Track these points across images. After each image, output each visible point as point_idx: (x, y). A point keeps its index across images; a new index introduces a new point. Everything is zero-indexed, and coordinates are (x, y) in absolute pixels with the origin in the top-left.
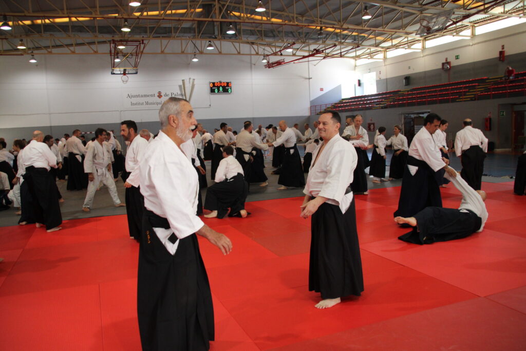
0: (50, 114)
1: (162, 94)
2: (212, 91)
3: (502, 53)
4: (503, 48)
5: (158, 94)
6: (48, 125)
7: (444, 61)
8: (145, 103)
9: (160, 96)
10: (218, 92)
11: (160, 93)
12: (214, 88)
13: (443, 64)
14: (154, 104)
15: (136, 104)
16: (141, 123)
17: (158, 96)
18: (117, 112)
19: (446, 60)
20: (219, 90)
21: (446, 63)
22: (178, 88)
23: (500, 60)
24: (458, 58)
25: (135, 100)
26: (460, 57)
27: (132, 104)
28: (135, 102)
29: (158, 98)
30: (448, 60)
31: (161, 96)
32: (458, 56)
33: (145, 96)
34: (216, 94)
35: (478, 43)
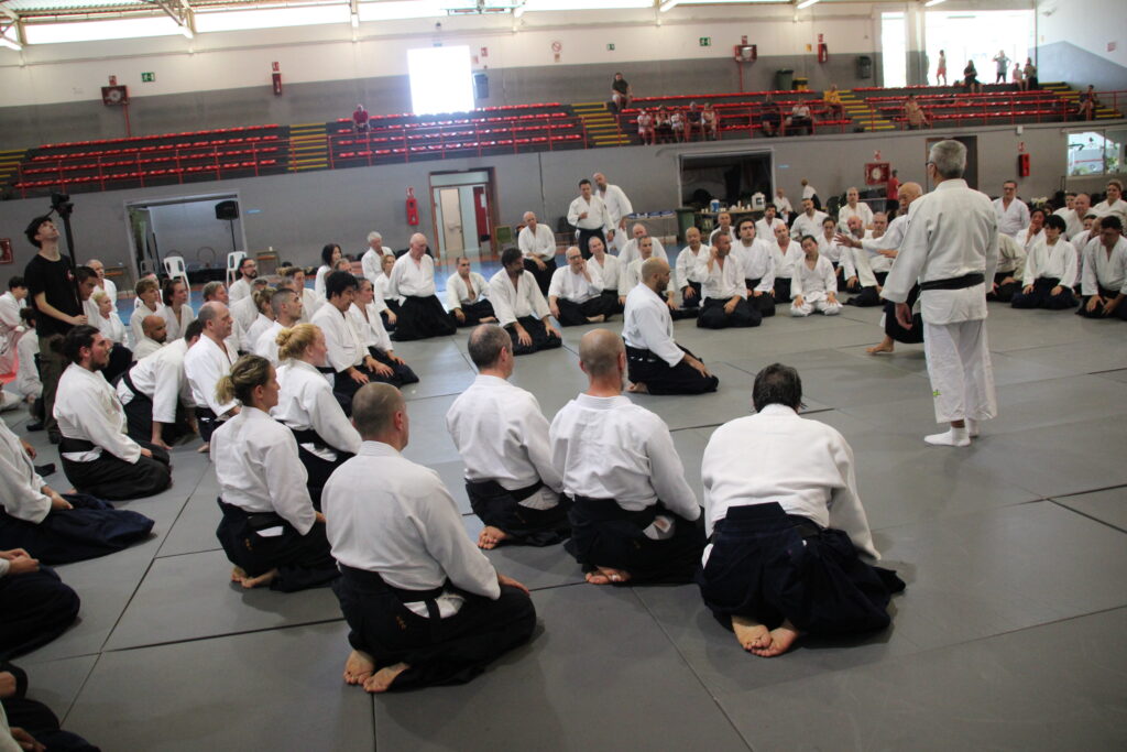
3: (276, 78)
4: (277, 69)
7: (108, 84)
13: (105, 91)
19: (113, 80)
21: (110, 89)
23: (276, 94)
24: (150, 80)
26: (158, 76)
30: (119, 83)
32: (149, 75)
35: (209, 51)
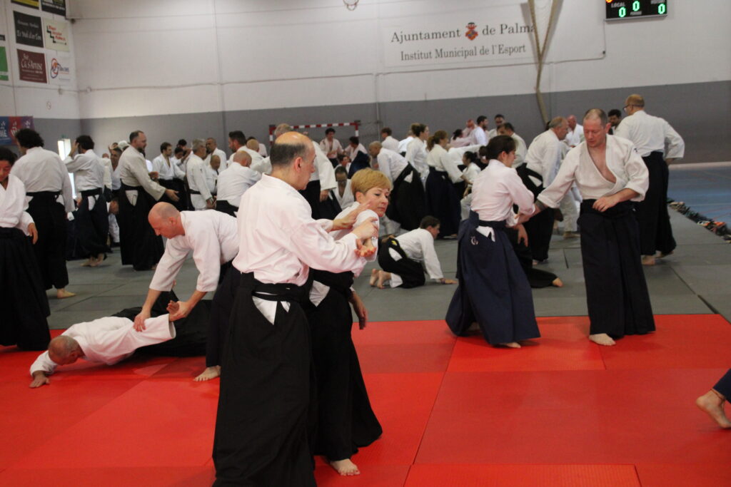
0: (222, 84)
1: (476, 30)
2: (611, 13)
5: (467, 30)
6: (218, 109)
8: (434, 54)
9: (472, 34)
10: (628, 14)
11: (471, 27)
12: (616, 5)
14: (457, 54)
15: (413, 57)
16: (426, 102)
17: (467, 34)
18: (370, 76)
20: (629, 9)
22: (519, 11)
25: (409, 47)
27: (404, 57)
28: (410, 52)
29: (467, 38)
31: (476, 34)
33: (436, 35)
34: (623, 20)
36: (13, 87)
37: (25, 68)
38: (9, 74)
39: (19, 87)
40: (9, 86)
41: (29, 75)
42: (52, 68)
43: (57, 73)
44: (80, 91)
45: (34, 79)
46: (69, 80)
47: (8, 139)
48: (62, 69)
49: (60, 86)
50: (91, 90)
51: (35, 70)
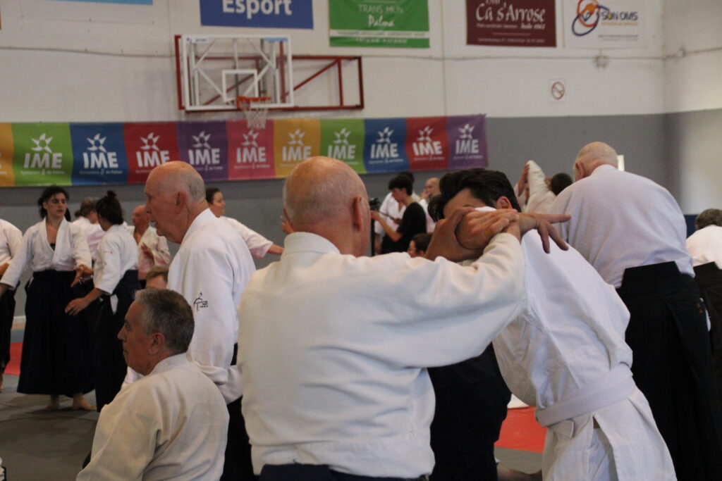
36: (443, 59)
37: (484, 22)
38: (432, 34)
39: (464, 59)
40: (430, 58)
41: (495, 34)
42: (579, 16)
43: (595, 25)
44: (666, 58)
45: (512, 40)
46: (635, 37)
47: (401, 160)
48: (613, 16)
49: (600, 50)
50: (685, 54)
51: (519, 22)
